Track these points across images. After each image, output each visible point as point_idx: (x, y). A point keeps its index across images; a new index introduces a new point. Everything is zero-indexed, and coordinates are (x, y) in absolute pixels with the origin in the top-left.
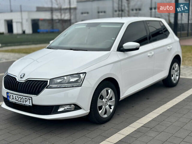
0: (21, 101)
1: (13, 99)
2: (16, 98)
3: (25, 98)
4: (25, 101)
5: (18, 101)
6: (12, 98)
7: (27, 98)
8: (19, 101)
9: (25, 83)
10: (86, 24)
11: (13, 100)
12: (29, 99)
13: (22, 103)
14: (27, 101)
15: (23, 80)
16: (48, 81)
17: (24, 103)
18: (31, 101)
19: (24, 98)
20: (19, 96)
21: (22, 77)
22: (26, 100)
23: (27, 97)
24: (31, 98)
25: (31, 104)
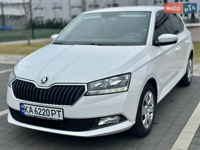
0: (45, 114)
1: (32, 111)
2: (35, 111)
3: (52, 110)
4: (52, 114)
5: (39, 114)
6: (30, 111)
7: (56, 110)
8: (41, 115)
9: (50, 90)
10: (101, 14)
11: (31, 114)
12: (59, 111)
13: (46, 116)
14: (55, 114)
15: (47, 86)
16: (84, 86)
17: (50, 117)
18: (61, 113)
19: (50, 109)
20: (42, 108)
21: (43, 81)
22: (54, 112)
23: (56, 108)
24: (61, 110)
25: (61, 118)
